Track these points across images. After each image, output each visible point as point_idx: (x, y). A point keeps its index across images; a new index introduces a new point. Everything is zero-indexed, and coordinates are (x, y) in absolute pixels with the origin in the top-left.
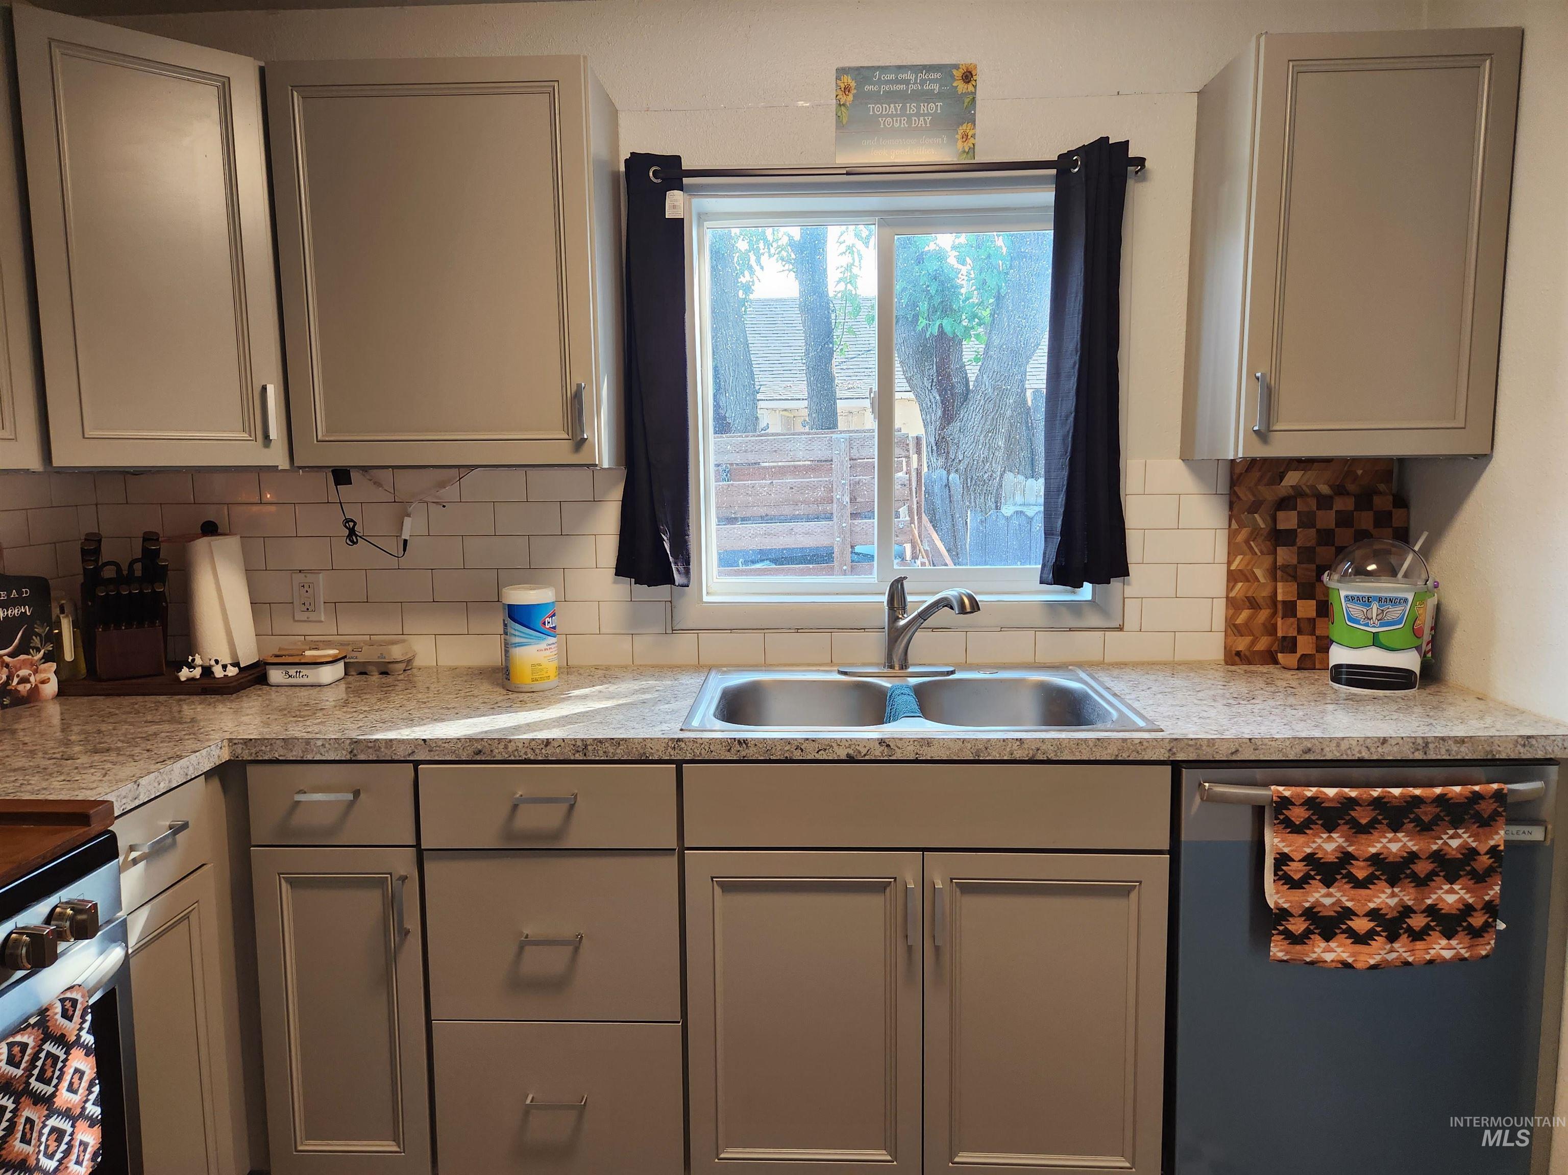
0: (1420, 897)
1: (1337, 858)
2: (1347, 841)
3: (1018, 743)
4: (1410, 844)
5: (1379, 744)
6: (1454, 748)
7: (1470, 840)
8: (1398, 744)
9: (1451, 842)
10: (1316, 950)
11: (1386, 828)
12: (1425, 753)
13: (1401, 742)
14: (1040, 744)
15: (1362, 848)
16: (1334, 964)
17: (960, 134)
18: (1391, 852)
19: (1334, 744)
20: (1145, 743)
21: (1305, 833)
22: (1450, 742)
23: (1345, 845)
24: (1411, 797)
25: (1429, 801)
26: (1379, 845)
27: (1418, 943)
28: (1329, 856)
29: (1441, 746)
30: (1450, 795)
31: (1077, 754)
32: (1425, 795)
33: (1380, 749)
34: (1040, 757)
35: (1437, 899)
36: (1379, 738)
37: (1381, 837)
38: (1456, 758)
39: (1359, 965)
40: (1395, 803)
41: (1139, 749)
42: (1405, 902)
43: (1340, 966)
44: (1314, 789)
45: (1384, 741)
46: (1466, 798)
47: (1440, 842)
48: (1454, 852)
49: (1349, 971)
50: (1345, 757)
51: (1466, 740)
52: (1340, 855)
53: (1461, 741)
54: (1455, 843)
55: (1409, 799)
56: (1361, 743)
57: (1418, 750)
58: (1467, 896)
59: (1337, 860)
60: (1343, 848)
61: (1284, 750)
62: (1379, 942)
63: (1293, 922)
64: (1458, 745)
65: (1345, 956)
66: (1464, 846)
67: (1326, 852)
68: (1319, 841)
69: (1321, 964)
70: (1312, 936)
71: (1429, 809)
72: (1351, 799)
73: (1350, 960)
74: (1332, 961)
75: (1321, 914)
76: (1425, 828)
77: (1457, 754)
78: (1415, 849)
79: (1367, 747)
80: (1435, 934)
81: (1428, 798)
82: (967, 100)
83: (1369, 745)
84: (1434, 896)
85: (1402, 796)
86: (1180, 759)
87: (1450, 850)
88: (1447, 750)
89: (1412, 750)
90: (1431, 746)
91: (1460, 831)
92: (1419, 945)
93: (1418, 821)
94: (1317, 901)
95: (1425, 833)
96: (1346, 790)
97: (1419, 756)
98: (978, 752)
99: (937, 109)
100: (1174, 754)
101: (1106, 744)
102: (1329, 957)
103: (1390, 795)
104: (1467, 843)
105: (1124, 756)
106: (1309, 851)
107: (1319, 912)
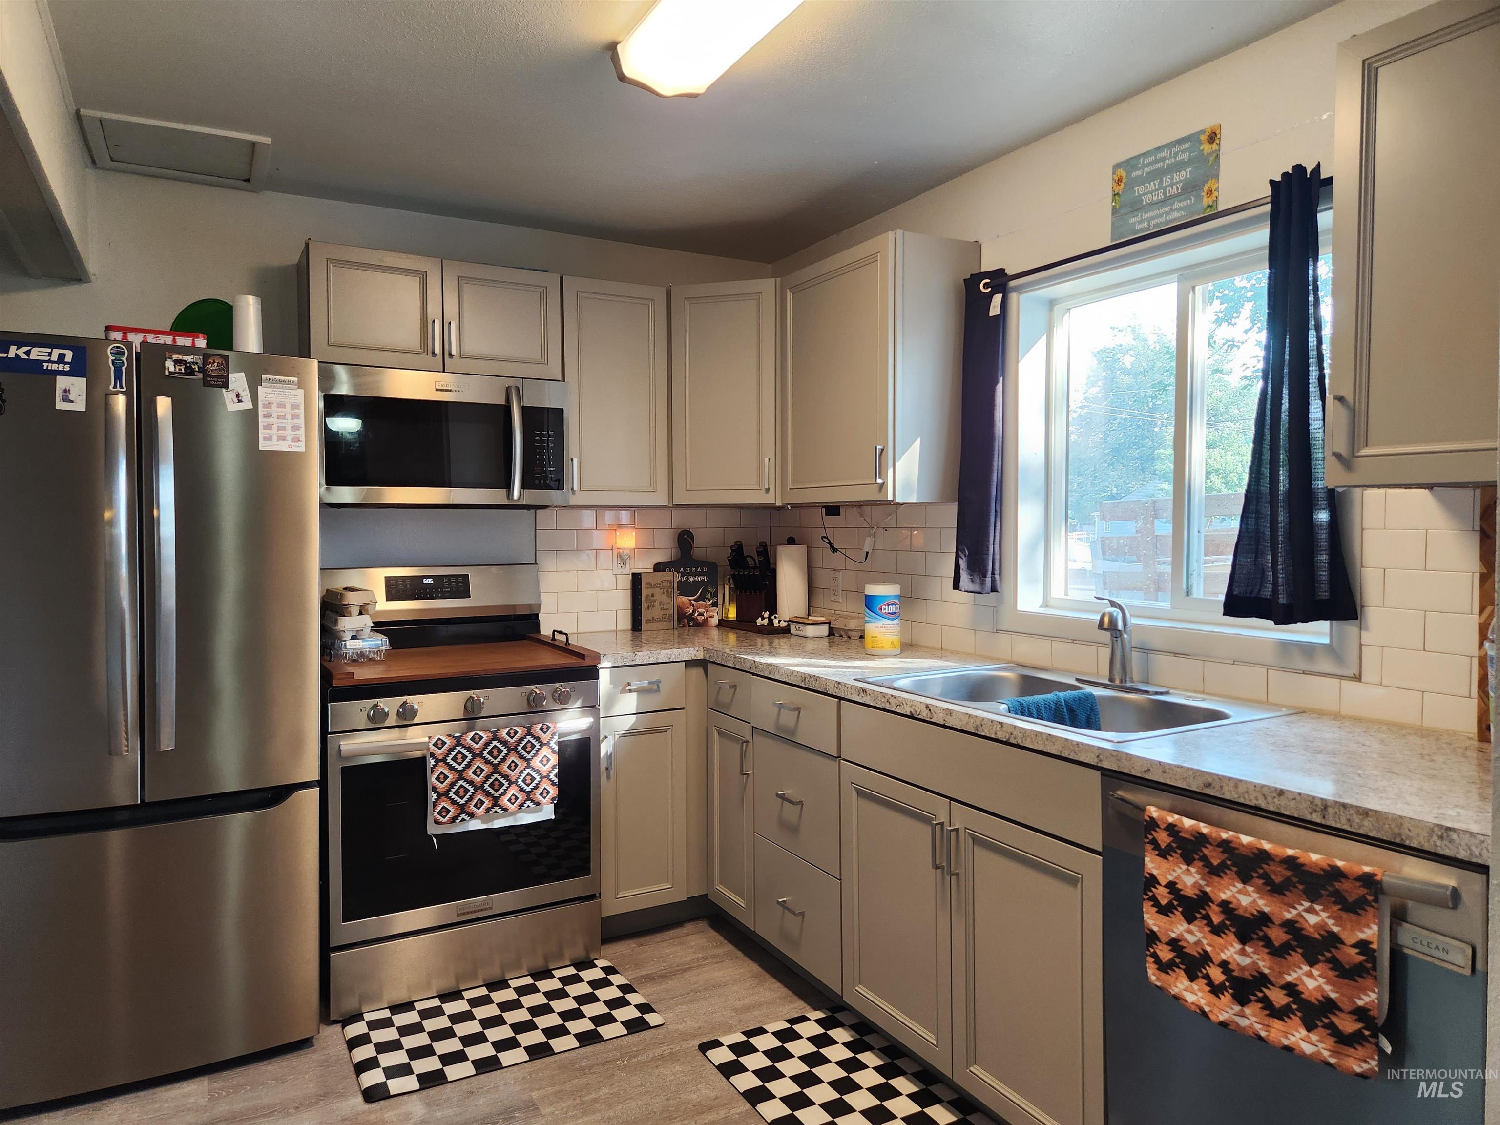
0: (1277, 968)
1: (1196, 895)
2: (1203, 879)
3: (1000, 725)
4: (1261, 902)
5: (1275, 795)
6: (1357, 819)
7: (1330, 922)
8: (1295, 799)
9: (1307, 916)
10: (1178, 985)
11: (1235, 876)
12: (1324, 817)
13: (1298, 798)
14: (1013, 730)
15: (1216, 891)
16: (1193, 1008)
17: (1205, 190)
18: (1240, 905)
19: (1232, 784)
20: (1080, 746)
21: (1167, 859)
22: (1352, 812)
23: (1202, 883)
24: (1258, 849)
25: (1278, 859)
26: (1229, 893)
27: (1276, 1021)
28: (1188, 890)
29: (1342, 814)
30: (1301, 860)
31: (1036, 744)
32: (1273, 852)
33: (1276, 800)
34: (1013, 741)
35: (1296, 979)
36: (1276, 789)
37: (1231, 885)
38: (1358, 831)
39: (1212, 1017)
40: (1243, 851)
41: (1076, 749)
42: (1259, 967)
43: (1198, 1011)
44: (1176, 817)
45: (1281, 793)
46: (1323, 869)
47: (1294, 912)
48: (1311, 930)
49: (1204, 1019)
50: (1242, 801)
51: (1370, 813)
52: (1198, 892)
53: (1365, 813)
54: (1312, 919)
55: (1256, 851)
56: (1258, 789)
57: (1315, 811)
58: (1327, 988)
59: (1195, 897)
60: (1200, 885)
61: (1187, 779)
62: (1226, 998)
63: (1160, 948)
64: (1361, 817)
65: (1203, 1002)
66: (1321, 926)
67: (1185, 885)
68: (1179, 871)
69: (1182, 1002)
70: (1177, 970)
71: (1279, 869)
72: (1201, 835)
73: (1207, 1009)
74: (1193, 1003)
75: (1185, 950)
76: (1275, 889)
77: (1360, 827)
78: (1266, 909)
79: (1264, 795)
80: (1296, 1020)
81: (1277, 856)
82: (1212, 159)
83: (1267, 793)
84: (1295, 975)
85: (1249, 847)
86: (1105, 766)
87: (1306, 925)
88: (1349, 820)
89: (1310, 810)
90: (1330, 810)
91: (1318, 907)
92: (1277, 1024)
93: (1267, 879)
94: (1181, 935)
95: (1276, 895)
96: (1202, 824)
97: (1316, 818)
98: (976, 728)
99: (1186, 175)
100: (1101, 761)
101: (1054, 740)
102: (1190, 998)
103: (1238, 840)
104: (1326, 924)
105: (1065, 754)
106: (1171, 878)
107: (1184, 947)
